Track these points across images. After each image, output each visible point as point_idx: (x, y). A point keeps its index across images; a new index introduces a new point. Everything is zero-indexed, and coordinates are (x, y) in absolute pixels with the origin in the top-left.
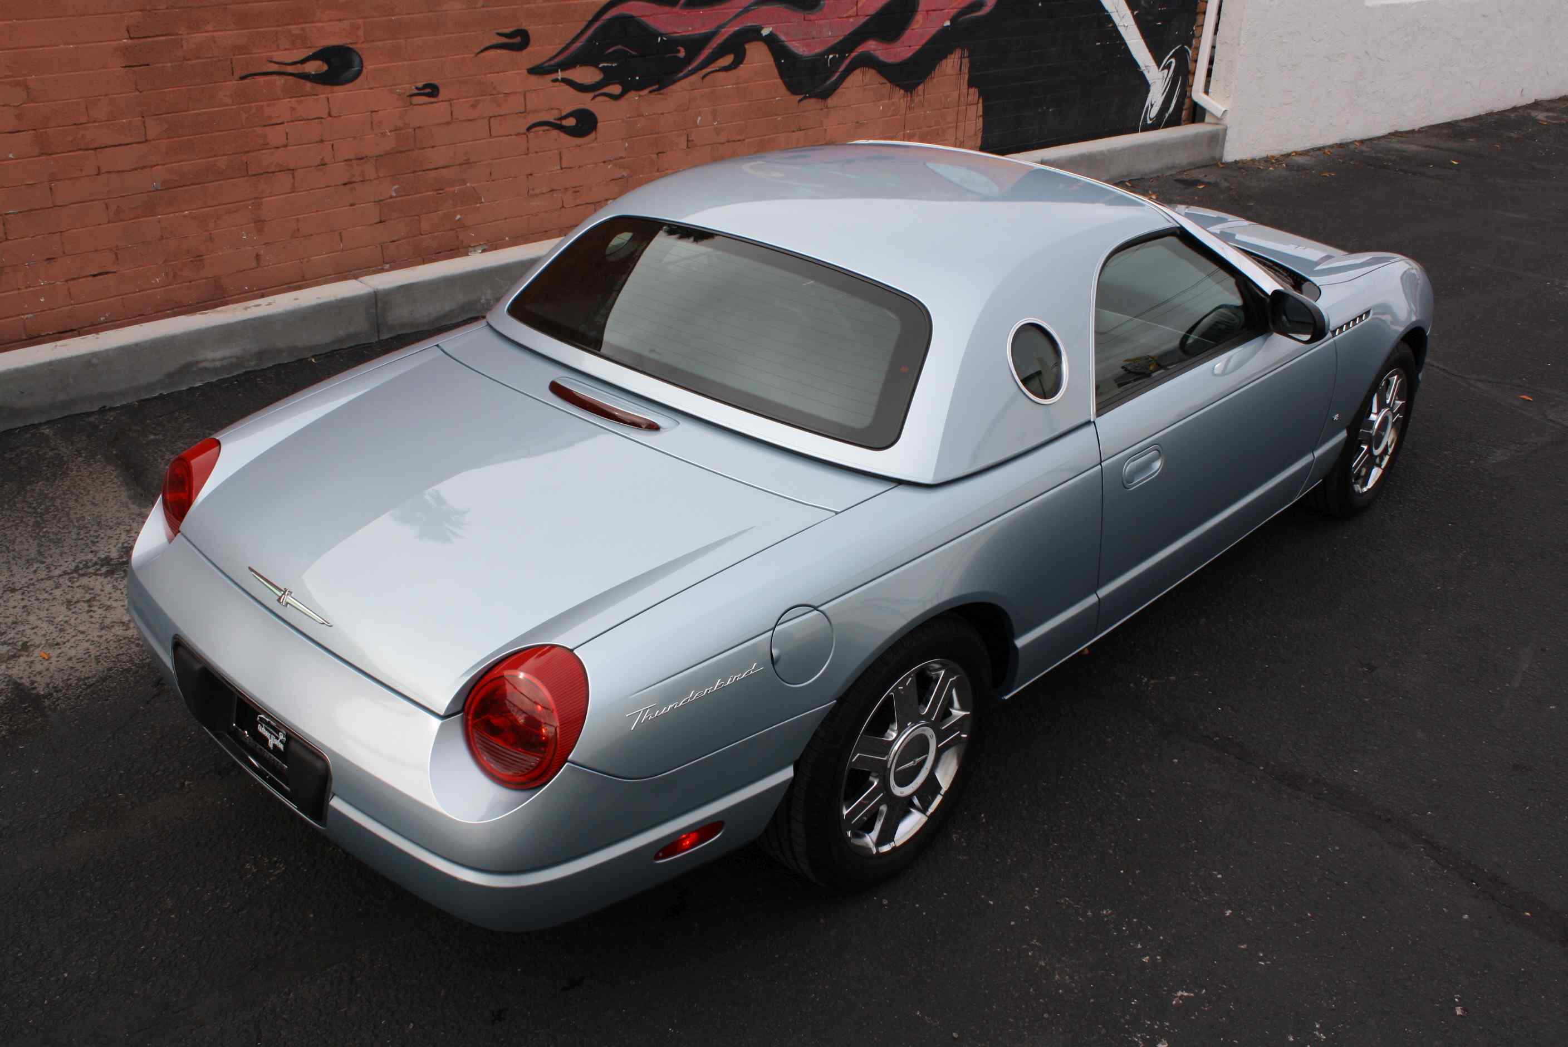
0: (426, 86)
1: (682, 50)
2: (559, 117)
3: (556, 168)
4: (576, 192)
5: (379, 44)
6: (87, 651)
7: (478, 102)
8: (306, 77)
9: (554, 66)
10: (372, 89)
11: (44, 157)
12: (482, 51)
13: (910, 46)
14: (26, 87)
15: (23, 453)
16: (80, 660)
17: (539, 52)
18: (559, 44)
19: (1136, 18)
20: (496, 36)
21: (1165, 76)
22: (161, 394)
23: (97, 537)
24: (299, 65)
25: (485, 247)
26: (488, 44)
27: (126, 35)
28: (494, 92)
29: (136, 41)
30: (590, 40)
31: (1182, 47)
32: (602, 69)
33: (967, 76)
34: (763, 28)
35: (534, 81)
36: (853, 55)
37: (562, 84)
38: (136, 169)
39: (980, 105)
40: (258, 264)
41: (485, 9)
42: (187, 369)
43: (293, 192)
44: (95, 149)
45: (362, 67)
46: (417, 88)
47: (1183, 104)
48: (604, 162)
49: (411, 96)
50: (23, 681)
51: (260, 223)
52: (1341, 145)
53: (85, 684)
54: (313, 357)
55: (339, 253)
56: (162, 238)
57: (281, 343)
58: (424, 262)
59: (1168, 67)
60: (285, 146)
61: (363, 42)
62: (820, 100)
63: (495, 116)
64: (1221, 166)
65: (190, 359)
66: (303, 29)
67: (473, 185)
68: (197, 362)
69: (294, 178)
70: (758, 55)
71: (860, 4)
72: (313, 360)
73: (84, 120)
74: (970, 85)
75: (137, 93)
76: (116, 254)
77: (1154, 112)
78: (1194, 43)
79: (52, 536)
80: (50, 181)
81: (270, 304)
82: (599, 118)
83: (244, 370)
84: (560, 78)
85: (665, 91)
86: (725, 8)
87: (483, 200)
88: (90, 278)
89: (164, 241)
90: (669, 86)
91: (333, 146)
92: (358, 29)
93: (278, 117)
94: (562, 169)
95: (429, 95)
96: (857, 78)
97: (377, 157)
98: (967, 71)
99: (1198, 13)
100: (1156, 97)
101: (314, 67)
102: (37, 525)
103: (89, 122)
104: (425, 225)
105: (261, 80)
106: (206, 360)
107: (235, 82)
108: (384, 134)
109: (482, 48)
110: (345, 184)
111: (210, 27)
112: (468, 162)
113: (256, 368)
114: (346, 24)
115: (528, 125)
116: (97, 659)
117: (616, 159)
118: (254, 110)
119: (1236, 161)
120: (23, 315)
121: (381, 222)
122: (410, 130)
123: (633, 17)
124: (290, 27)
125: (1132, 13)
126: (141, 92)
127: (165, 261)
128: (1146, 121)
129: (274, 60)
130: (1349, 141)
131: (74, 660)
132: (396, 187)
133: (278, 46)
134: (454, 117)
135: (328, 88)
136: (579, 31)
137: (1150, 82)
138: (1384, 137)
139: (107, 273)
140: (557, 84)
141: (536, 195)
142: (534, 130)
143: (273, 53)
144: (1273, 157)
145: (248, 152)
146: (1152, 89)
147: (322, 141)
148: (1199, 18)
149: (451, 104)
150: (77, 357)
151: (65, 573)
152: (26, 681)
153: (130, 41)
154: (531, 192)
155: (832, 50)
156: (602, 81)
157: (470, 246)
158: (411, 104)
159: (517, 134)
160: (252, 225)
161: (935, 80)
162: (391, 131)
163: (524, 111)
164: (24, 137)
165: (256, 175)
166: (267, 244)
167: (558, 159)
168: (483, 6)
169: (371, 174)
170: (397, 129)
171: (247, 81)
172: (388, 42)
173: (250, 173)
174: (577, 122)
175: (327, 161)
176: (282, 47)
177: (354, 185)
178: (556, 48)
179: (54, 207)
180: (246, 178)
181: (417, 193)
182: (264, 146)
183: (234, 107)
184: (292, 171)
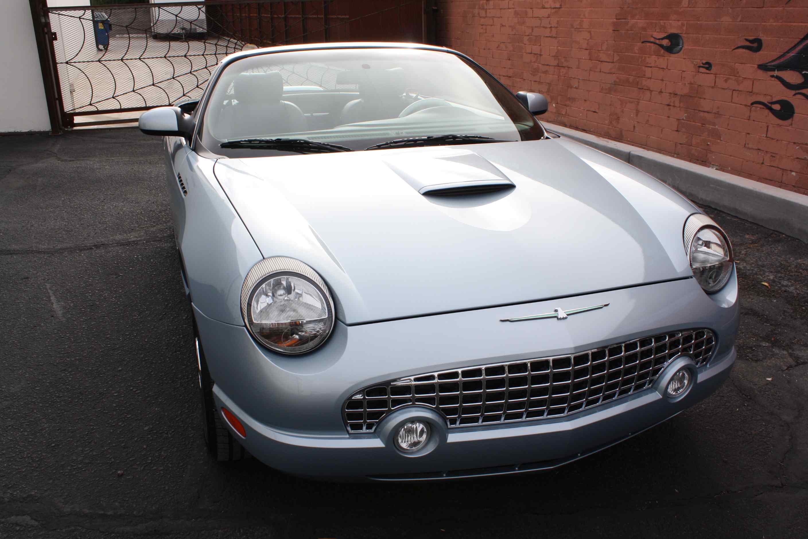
0: (707, 63)
2: (771, 101)
3: (763, 135)
4: (773, 157)
5: (691, 35)
7: (729, 78)
8: (661, 46)
9: (773, 66)
10: (685, 59)
11: (590, 61)
12: (734, 49)
14: (590, 32)
17: (766, 55)
18: (779, 52)
20: (745, 41)
24: (661, 40)
25: (717, 168)
26: (739, 45)
27: (615, 17)
28: (738, 75)
30: (799, 53)
32: (804, 75)
35: (760, 72)
37: (776, 80)
38: (609, 73)
41: (741, 23)
43: (650, 101)
44: (602, 61)
45: (683, 46)
46: (702, 63)
48: (794, 143)
49: (699, 67)
58: (690, 161)
60: (651, 78)
61: (685, 33)
63: (735, 90)
66: (665, 23)
67: (719, 128)
69: (651, 95)
73: (600, 49)
75: (614, 42)
76: (599, 106)
80: (590, 70)
82: (796, 111)
84: (775, 75)
87: (722, 139)
93: (650, 64)
94: (766, 137)
95: (707, 69)
97: (681, 95)
101: (666, 42)
104: (694, 141)
105: (648, 44)
107: (640, 44)
108: (685, 84)
109: (736, 47)
110: (668, 105)
111: (637, 17)
112: (718, 113)
114: (680, 23)
115: (752, 102)
117: (802, 144)
118: (643, 58)
121: (677, 131)
122: (696, 86)
124: (661, 21)
129: (654, 36)
132: (686, 115)
133: (655, 30)
134: (716, 85)
135: (669, 54)
136: (793, 45)
140: (773, 79)
141: (749, 148)
142: (755, 105)
143: (654, 33)
145: (639, 77)
147: (662, 80)
149: (716, 77)
153: (616, 20)
154: (747, 145)
156: (803, 83)
157: (710, 163)
158: (699, 71)
159: (746, 106)
160: (635, 111)
162: (688, 84)
163: (751, 92)
164: (587, 52)
165: (640, 89)
166: (638, 122)
167: (766, 129)
168: (740, 21)
169: (677, 104)
170: (691, 84)
171: (644, 44)
172: (695, 35)
173: (639, 87)
174: (781, 109)
175: (663, 91)
176: (657, 31)
177: (670, 107)
178: (776, 54)
179: (589, 80)
180: (637, 89)
181: (693, 122)
182: (644, 76)
183: (638, 55)
184: (651, 91)
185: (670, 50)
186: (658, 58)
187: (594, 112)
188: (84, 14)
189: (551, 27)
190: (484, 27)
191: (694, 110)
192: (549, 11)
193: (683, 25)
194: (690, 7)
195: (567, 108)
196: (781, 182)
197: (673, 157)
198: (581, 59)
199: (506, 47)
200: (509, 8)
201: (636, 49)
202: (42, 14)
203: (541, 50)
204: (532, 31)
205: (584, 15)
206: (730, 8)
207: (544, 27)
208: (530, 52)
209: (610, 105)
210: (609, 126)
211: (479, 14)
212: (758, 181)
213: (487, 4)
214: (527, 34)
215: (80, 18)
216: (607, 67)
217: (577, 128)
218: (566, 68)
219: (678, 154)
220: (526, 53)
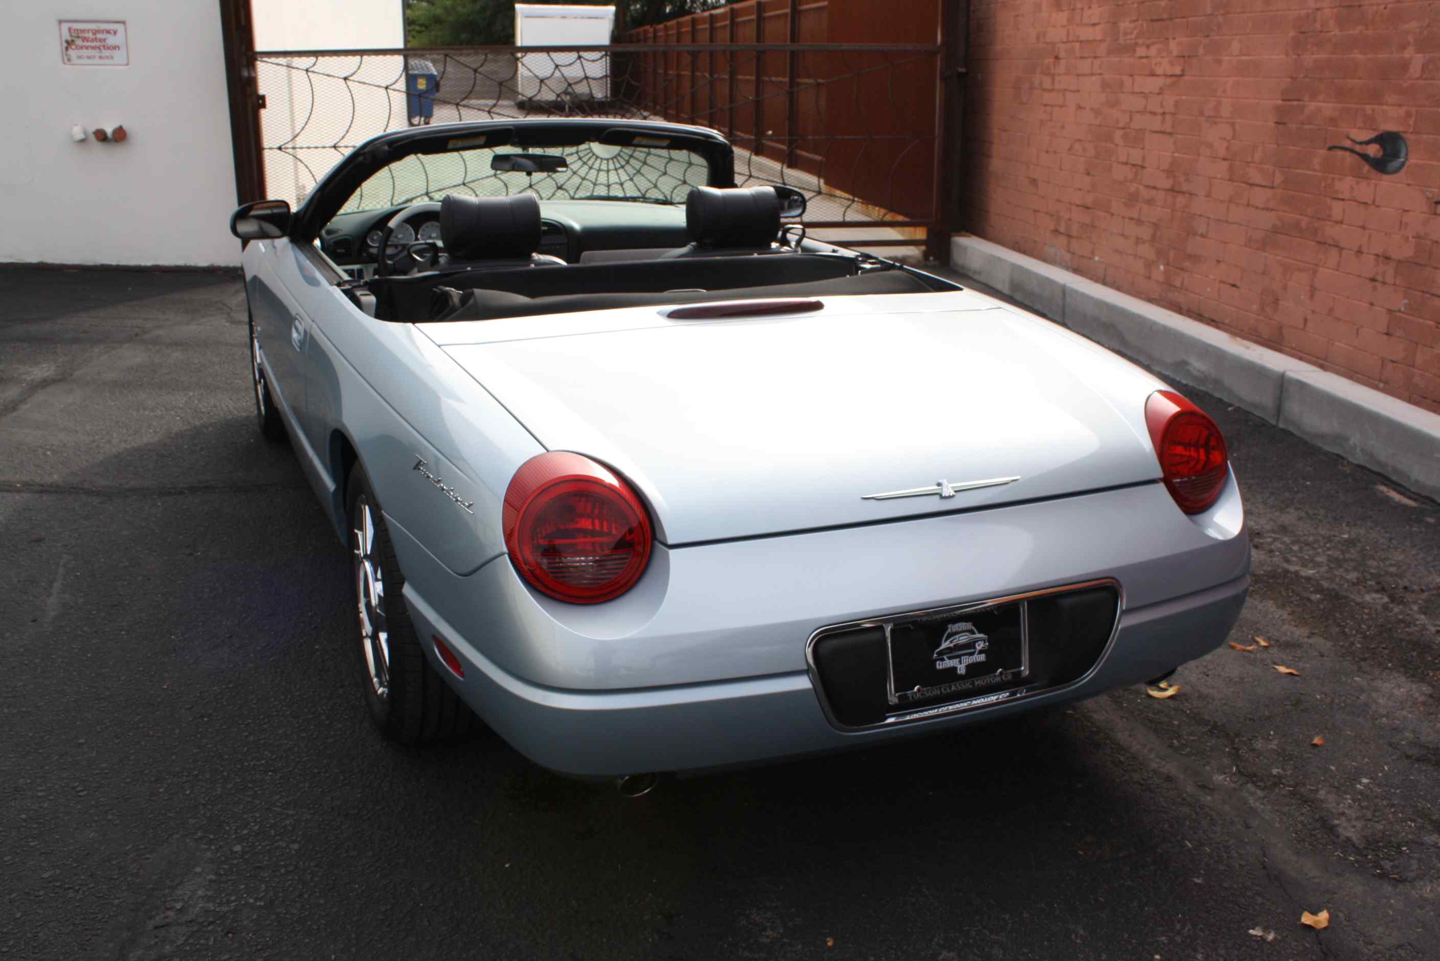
5: (1425, 136)
8: (1365, 157)
10: (1409, 185)
11: (1230, 183)
14: (1233, 125)
24: (1364, 146)
27: (1281, 96)
38: (1263, 209)
43: (1337, 270)
44: (1252, 185)
45: (1407, 159)
49: (1437, 203)
55: (1353, 348)
58: (1410, 400)
60: (1341, 223)
61: (1412, 133)
66: (1373, 110)
69: (1340, 256)
73: (1249, 160)
75: (1276, 146)
80: (1230, 202)
93: (1342, 193)
97: (1399, 261)
101: (1373, 150)
105: (1340, 153)
107: (1323, 152)
108: (1407, 239)
110: (1373, 280)
111: (1321, 97)
114: (1403, 111)
118: (1329, 182)
121: (1387, 334)
122: (1429, 242)
124: (1367, 107)
129: (1352, 136)
132: (1406, 301)
133: (1355, 124)
135: (1379, 174)
139: (1236, 286)
143: (1352, 130)
145: (1319, 219)
147: (1363, 228)
153: (1281, 102)
158: (1435, 212)
160: (1309, 288)
162: (1413, 237)
164: (1225, 164)
165: (1319, 243)
166: (1313, 312)
169: (1390, 279)
170: (1418, 237)
171: (1331, 152)
172: (1431, 136)
173: (1318, 239)
175: (1364, 249)
176: (1357, 126)
177: (1375, 283)
179: (1227, 221)
180: (1313, 243)
181: (1420, 317)
182: (1328, 218)
183: (1320, 174)
184: (1342, 249)
185: (1380, 165)
186: (1358, 183)
187: (1234, 285)
188: (314, 64)
189: (1164, 113)
190: (1049, 109)
191: (1423, 292)
192: (1160, 82)
193: (1408, 115)
194: (1426, 79)
195: (1185, 275)
197: (1373, 387)
198: (1214, 178)
199: (1084, 150)
200: (1092, 74)
201: (1316, 162)
202: (245, 62)
203: (1144, 158)
204: (1131, 119)
205: (1224, 91)
207: (1151, 113)
208: (1125, 161)
209: (1263, 273)
210: (1259, 315)
211: (1041, 83)
213: (1055, 66)
214: (1121, 125)
215: (307, 70)
216: (1260, 196)
217: (1199, 317)
218: (1187, 195)
219: (1386, 383)
220: (1119, 162)
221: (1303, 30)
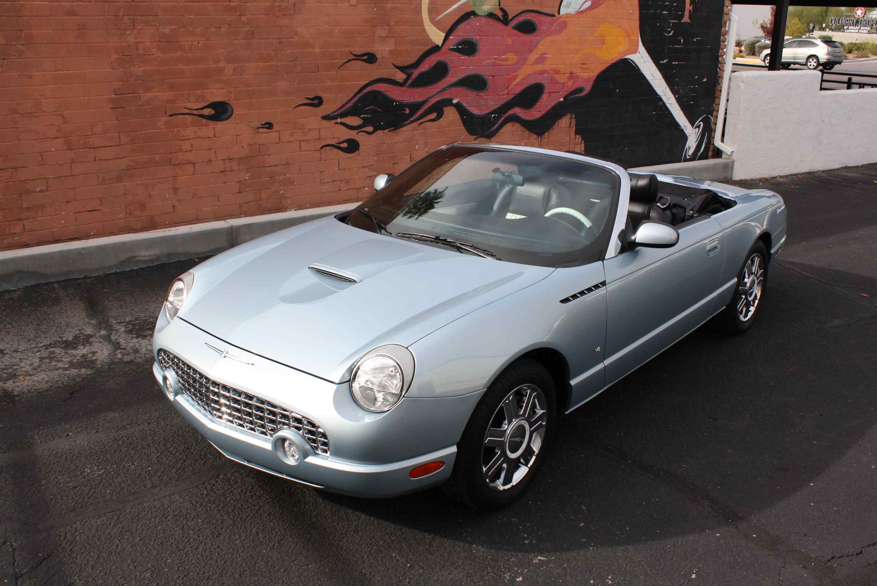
0: (266, 124)
1: (407, 109)
2: (338, 142)
3: (336, 169)
4: (347, 182)
5: (242, 101)
6: (43, 379)
7: (294, 133)
8: (203, 116)
9: (336, 116)
10: (237, 124)
11: (69, 151)
12: (296, 107)
13: (540, 111)
14: (62, 116)
15: (41, 294)
16: (38, 382)
17: (328, 108)
18: (339, 104)
19: (678, 100)
20: (305, 99)
21: (697, 132)
22: (116, 272)
23: (64, 331)
24: (200, 110)
25: (296, 209)
26: (300, 103)
27: (114, 92)
28: (303, 128)
29: (118, 96)
30: (355, 104)
31: (707, 116)
32: (363, 118)
33: (574, 129)
34: (454, 99)
35: (325, 123)
36: (506, 115)
37: (340, 125)
38: (112, 159)
39: (583, 145)
40: (174, 210)
41: (299, 85)
42: (130, 260)
43: (194, 174)
44: (94, 148)
45: (233, 112)
46: (261, 124)
47: (709, 148)
48: (363, 167)
49: (258, 128)
50: (8, 389)
51: (176, 190)
52: (809, 173)
53: (37, 392)
54: (197, 258)
55: (217, 207)
56: (125, 194)
57: (180, 250)
58: (262, 214)
59: (698, 127)
60: (191, 151)
61: (233, 100)
62: (487, 139)
63: (302, 141)
64: (731, 182)
65: (133, 254)
66: (203, 93)
67: (291, 176)
68: (135, 257)
69: (194, 167)
70: (451, 114)
71: (510, 88)
72: (197, 260)
73: (90, 133)
74: (577, 133)
75: (117, 121)
76: (101, 201)
77: (691, 152)
78: (714, 114)
79: (43, 330)
80: (71, 163)
81: (177, 230)
82: (360, 144)
83: (160, 263)
84: (339, 122)
85: (398, 131)
86: (432, 88)
87: (295, 184)
88: (88, 213)
89: (126, 196)
90: (399, 128)
91: (216, 152)
92: (231, 93)
94: (339, 170)
95: (268, 128)
96: (508, 127)
97: (240, 158)
98: (574, 125)
99: (716, 97)
100: (692, 144)
101: (208, 112)
102: (38, 325)
103: (92, 135)
104: (264, 195)
105: (181, 117)
106: (141, 256)
107: (166, 118)
108: (243, 147)
109: (297, 105)
110: (222, 172)
111: (155, 90)
112: (287, 163)
113: (166, 262)
114: (225, 91)
115: (320, 146)
116: (47, 382)
117: (370, 166)
118: (175, 132)
119: (741, 180)
120: (53, 229)
121: (240, 192)
122: (257, 146)
123: (379, 92)
124: (196, 91)
125: (675, 97)
126: (119, 121)
127: (126, 206)
128: (686, 157)
129: (188, 108)
130: (815, 171)
131: (36, 382)
132: (249, 174)
133: (189, 101)
134: (281, 139)
135: (215, 123)
136: (350, 98)
137: (688, 135)
138: (837, 169)
139: (96, 210)
140: (337, 125)
141: (325, 183)
142: (324, 148)
143: (187, 104)
144: (765, 178)
145: (170, 153)
146: (689, 138)
147: (210, 149)
148: (717, 101)
149: (279, 133)
150: (75, 250)
151: (44, 346)
152: (10, 389)
153: (115, 96)
154: (322, 181)
155: (494, 112)
156: (363, 124)
157: (288, 208)
158: (258, 132)
159: (315, 150)
160: (172, 190)
161: (555, 130)
162: (247, 146)
163: (320, 139)
164: (61, 141)
165: (175, 165)
166: (179, 200)
167: (338, 164)
168: (298, 84)
169: (236, 167)
170: (250, 145)
171: (171, 117)
172: (246, 100)
173: (172, 164)
174: (348, 145)
175: (212, 159)
176: (192, 101)
177: (226, 172)
178: (337, 106)
179: (72, 175)
180: (170, 166)
181: (260, 178)
182: (180, 150)
183: (165, 130)
184: (194, 164)
187: (91, 211)
191: (258, 167)
194: (237, 75)
195: (25, 222)
196: (358, 198)
197: (240, 217)
201: (160, 124)
206: (287, 74)
212: (338, 204)
216: (107, 153)
221: (126, 54)
